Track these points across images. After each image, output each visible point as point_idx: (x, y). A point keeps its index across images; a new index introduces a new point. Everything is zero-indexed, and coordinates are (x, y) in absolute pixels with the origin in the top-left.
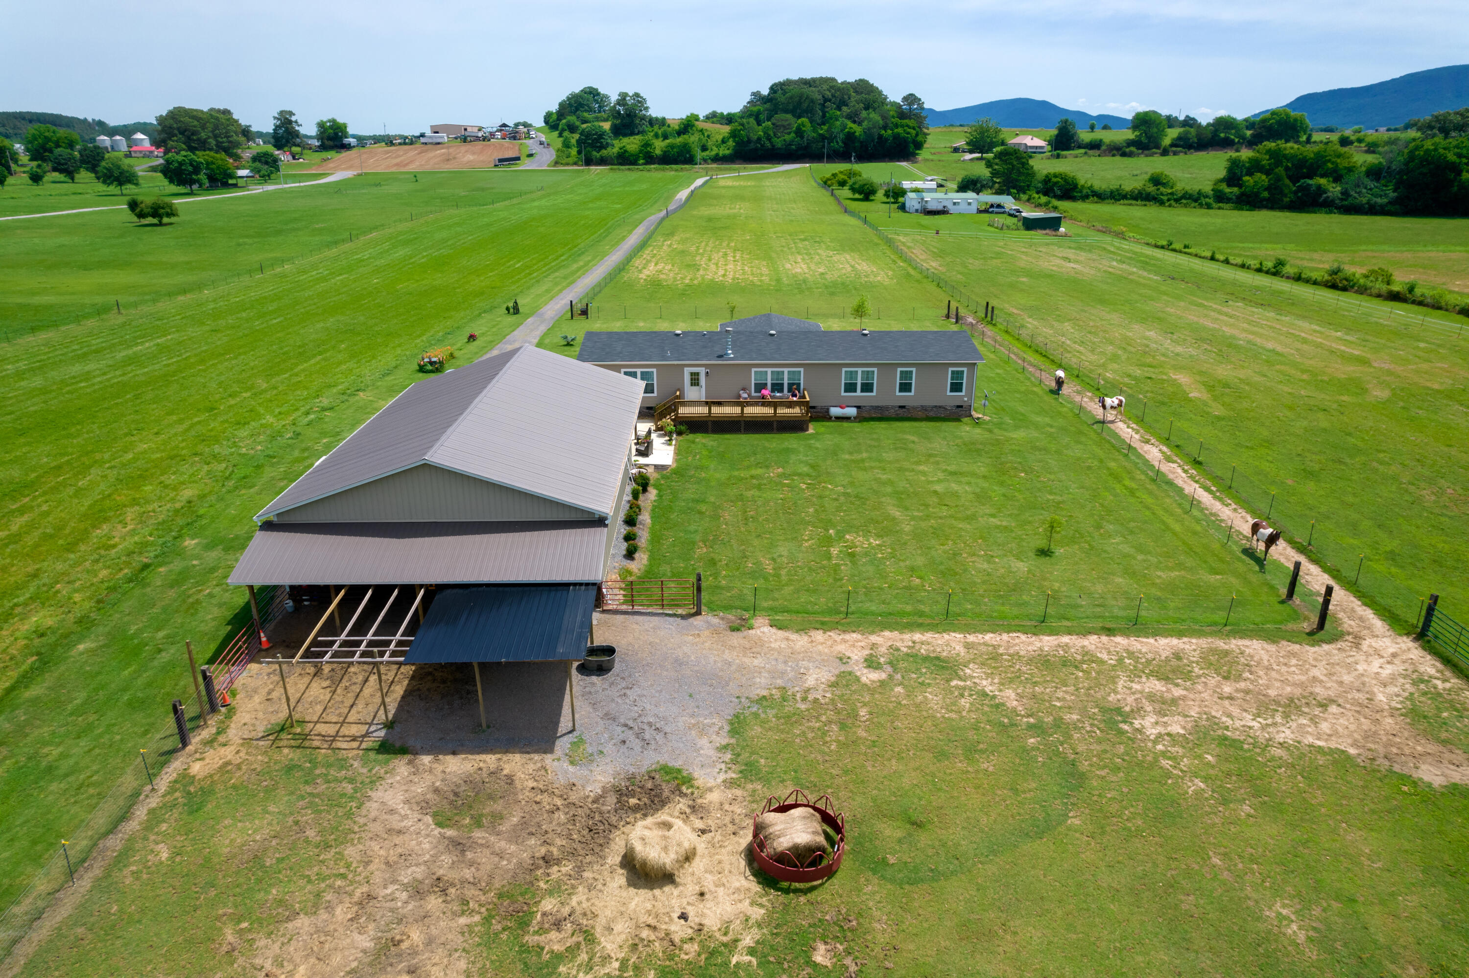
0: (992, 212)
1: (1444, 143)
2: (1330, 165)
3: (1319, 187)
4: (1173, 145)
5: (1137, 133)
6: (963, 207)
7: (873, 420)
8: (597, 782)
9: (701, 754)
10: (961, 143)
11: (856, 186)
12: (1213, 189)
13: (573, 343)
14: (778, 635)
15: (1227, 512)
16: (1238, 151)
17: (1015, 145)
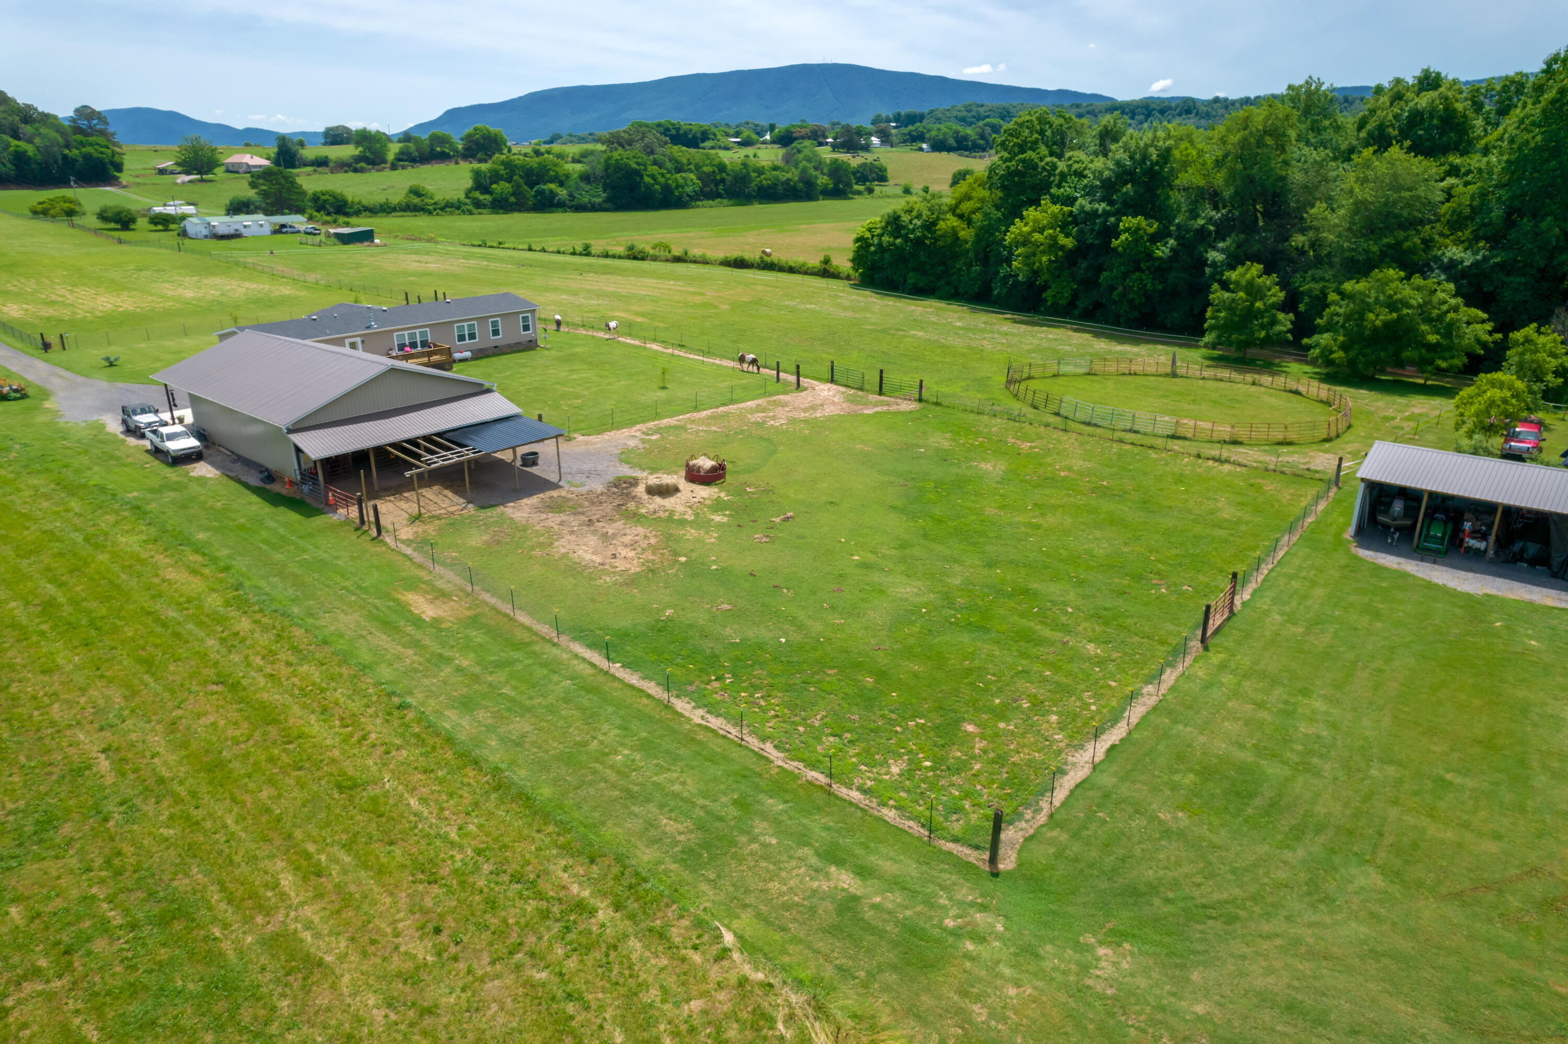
0: (286, 233)
1: (625, 154)
2: (552, 173)
3: (551, 191)
4: (399, 160)
5: (360, 149)
6: (255, 230)
7: (482, 358)
8: (599, 488)
9: (625, 471)
10: (168, 164)
11: (109, 214)
12: (467, 197)
13: (117, 363)
14: (591, 438)
15: (718, 362)
16: (457, 163)
17: (233, 164)
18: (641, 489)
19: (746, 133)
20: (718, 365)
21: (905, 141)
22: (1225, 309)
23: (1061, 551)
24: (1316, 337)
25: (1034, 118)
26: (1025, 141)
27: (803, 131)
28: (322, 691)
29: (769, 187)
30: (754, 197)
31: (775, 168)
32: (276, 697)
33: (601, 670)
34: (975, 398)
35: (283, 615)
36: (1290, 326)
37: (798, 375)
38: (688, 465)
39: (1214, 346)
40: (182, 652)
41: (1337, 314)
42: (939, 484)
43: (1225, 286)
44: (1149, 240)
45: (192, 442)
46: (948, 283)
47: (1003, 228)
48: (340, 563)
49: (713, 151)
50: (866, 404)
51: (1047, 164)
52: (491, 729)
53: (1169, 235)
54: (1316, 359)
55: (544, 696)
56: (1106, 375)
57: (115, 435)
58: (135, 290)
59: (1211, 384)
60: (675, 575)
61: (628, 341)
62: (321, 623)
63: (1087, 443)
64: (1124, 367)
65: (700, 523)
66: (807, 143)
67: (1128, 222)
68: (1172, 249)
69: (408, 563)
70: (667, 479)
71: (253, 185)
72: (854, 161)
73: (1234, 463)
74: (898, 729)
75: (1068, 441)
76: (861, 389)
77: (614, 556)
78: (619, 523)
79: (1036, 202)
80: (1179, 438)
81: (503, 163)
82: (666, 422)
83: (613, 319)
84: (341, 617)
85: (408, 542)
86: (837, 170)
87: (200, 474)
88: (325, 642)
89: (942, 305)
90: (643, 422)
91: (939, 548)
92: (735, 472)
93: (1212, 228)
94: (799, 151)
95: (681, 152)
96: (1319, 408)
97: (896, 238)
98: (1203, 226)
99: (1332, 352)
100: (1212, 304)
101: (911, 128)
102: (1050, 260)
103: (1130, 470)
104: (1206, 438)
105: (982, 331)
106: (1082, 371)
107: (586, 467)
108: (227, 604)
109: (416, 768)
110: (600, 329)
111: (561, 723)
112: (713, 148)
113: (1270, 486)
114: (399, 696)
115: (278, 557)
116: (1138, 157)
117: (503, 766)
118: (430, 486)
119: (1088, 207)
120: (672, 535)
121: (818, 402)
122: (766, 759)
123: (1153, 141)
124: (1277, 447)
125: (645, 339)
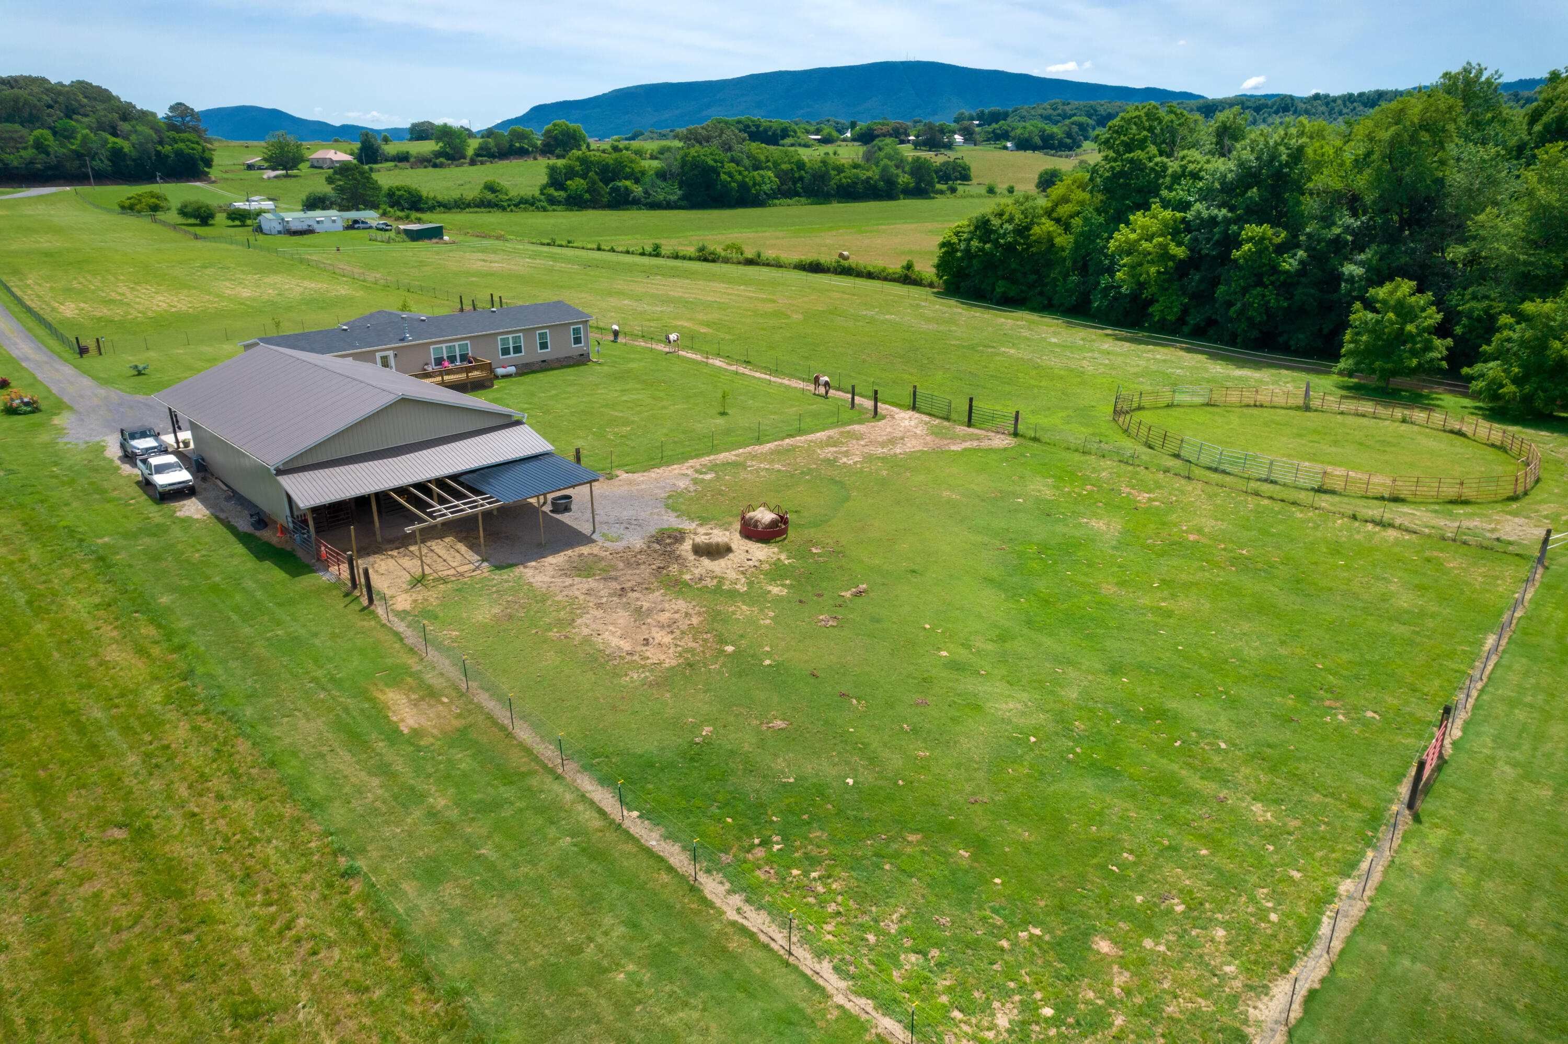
0: (358, 228)
1: (702, 151)
2: (627, 170)
3: (626, 188)
4: (478, 155)
5: (441, 144)
6: (328, 225)
7: (527, 373)
8: (638, 543)
9: (671, 521)
10: (256, 159)
11: (189, 210)
12: (542, 194)
13: (147, 371)
14: (636, 475)
15: (786, 382)
16: (535, 159)
17: (318, 160)
18: (686, 547)
19: (827, 130)
20: (786, 386)
21: (988, 140)
22: (1370, 332)
23: (1202, 651)
24: (1479, 367)
25: (1142, 113)
26: (1133, 140)
27: (885, 129)
28: (253, 841)
29: (848, 185)
30: (833, 196)
31: (856, 166)
32: (191, 850)
33: (613, 822)
34: (1078, 433)
35: (230, 719)
36: (1445, 353)
37: (876, 400)
38: (743, 518)
39: (1350, 374)
40: (93, 774)
41: (1509, 340)
42: (1043, 548)
43: (1369, 305)
44: (1275, 251)
45: (183, 476)
46: (1041, 293)
47: (1106, 235)
48: (317, 642)
49: (792, 149)
50: (954, 438)
51: (1157, 164)
52: (457, 916)
53: (1298, 246)
54: (1480, 392)
55: (533, 863)
56: (1227, 406)
57: (112, 461)
58: (195, 288)
59: (1351, 420)
60: (719, 672)
61: (690, 355)
62: (276, 732)
63: (1216, 495)
64: (1249, 397)
65: (754, 596)
66: (888, 140)
67: (1252, 230)
68: (1301, 262)
69: (397, 646)
70: (719, 536)
71: (330, 180)
72: (937, 159)
73: (1399, 528)
74: (1005, 944)
75: (1193, 492)
76: (947, 419)
77: (646, 642)
78: (657, 594)
79: (1146, 207)
80: (1326, 492)
81: (578, 159)
82: (723, 456)
83: (675, 329)
84: (302, 723)
85: (402, 615)
86: (919, 169)
87: (188, 514)
88: (272, 764)
89: (1035, 317)
90: (698, 456)
91: (1048, 642)
92: (800, 526)
93: (1349, 238)
94: (880, 149)
95: (758, 149)
96: (1492, 454)
97: (985, 243)
98: (1339, 236)
99: (1501, 386)
100: (1351, 326)
101: (994, 126)
102: (1159, 272)
103: (1273, 535)
104: (1360, 493)
105: (1081, 349)
106: (1198, 400)
107: (626, 515)
108: (168, 700)
109: (346, 984)
110: (660, 341)
111: (551, 911)
112: (792, 145)
113: (1454, 562)
114: (349, 854)
115: (247, 631)
116: (1265, 157)
117: (462, 986)
118: (441, 537)
119: (1205, 214)
120: (719, 613)
121: (898, 434)
122: (822, 990)
123: (1283, 139)
124: (1450, 507)
125: (707, 354)
